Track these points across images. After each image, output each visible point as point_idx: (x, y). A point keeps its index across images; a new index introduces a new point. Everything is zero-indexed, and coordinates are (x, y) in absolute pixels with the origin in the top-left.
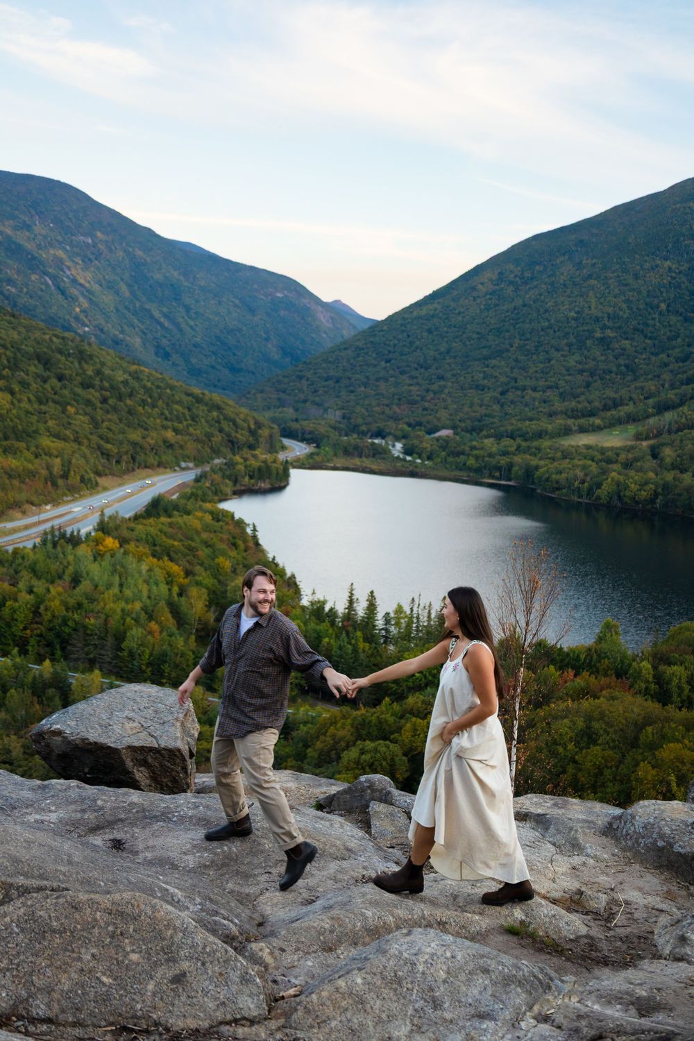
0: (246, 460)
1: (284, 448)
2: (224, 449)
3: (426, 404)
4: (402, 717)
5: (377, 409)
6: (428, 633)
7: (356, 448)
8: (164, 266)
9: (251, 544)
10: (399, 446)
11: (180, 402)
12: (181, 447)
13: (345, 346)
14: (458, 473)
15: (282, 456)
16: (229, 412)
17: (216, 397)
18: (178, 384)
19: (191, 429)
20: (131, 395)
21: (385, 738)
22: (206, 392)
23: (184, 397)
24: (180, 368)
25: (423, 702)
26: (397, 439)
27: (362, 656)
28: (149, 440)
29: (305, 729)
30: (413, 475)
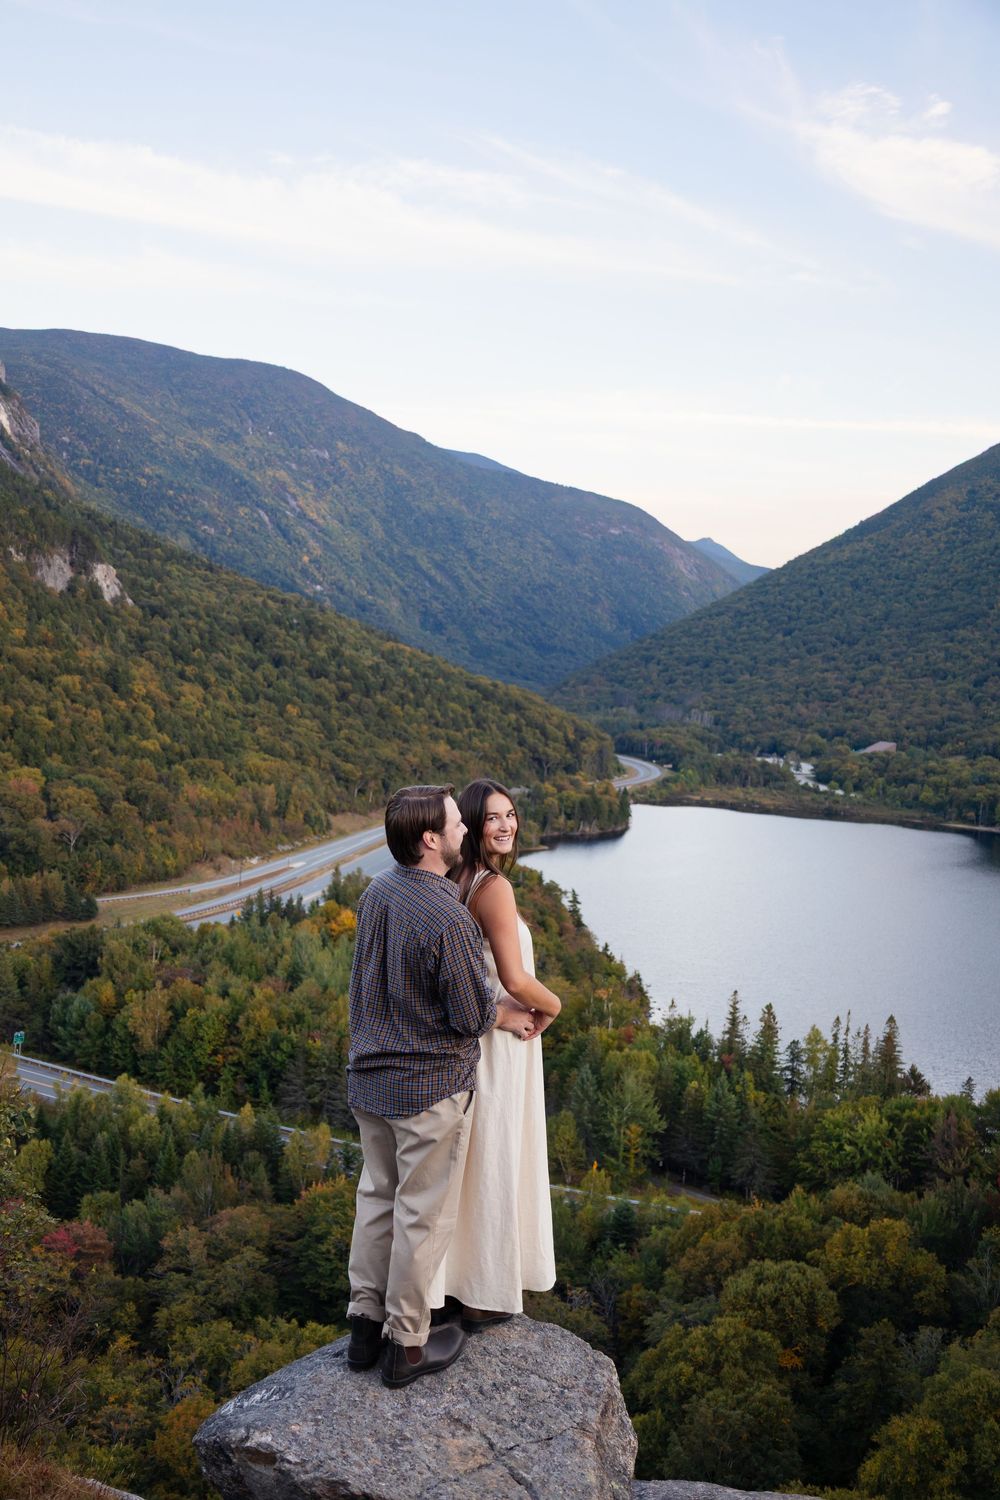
0: (560, 789)
1: (620, 770)
2: (526, 773)
3: (851, 702)
4: (824, 1221)
5: (770, 709)
6: (865, 1077)
7: (737, 770)
8: (437, 490)
9: (569, 924)
10: (807, 768)
11: (458, 699)
12: (460, 768)
13: (719, 609)
14: (905, 813)
15: (618, 784)
16: (535, 713)
17: (515, 690)
18: (455, 671)
19: (476, 741)
20: (383, 688)
21: (798, 1257)
22: (499, 682)
23: (464, 690)
24: (459, 647)
25: (861, 1196)
26: (804, 757)
27: (754, 1113)
28: (410, 757)
29: (661, 1234)
30: (830, 814)
